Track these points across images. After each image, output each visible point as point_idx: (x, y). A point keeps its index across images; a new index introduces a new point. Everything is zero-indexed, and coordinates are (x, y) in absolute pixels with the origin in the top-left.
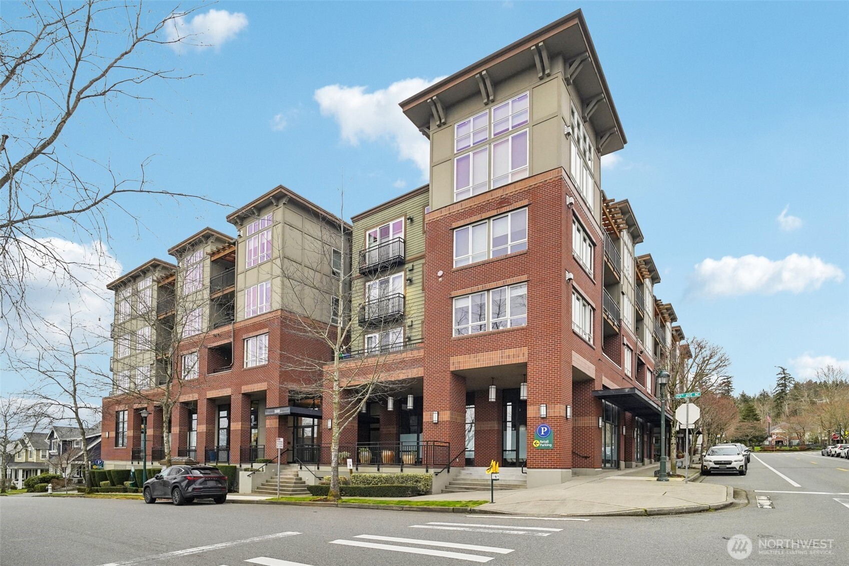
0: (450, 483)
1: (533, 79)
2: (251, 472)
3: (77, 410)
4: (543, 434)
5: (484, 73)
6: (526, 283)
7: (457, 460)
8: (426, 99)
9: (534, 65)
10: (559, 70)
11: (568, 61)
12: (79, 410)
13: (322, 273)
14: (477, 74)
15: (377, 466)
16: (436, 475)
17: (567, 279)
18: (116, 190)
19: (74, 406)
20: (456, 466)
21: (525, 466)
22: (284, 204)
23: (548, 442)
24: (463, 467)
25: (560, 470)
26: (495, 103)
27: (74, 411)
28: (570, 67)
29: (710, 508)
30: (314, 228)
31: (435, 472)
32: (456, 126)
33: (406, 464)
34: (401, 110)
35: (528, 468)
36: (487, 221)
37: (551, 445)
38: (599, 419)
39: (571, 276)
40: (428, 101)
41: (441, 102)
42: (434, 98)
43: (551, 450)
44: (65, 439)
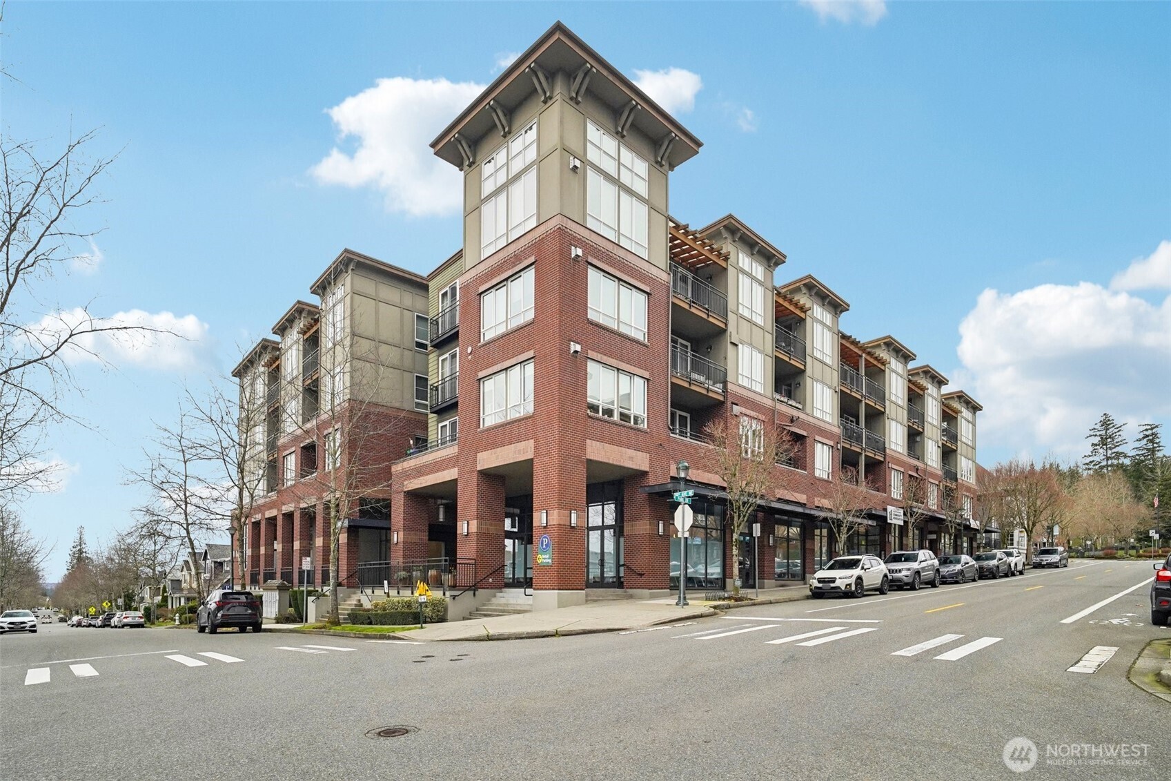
0: (477, 608)
1: (536, 105)
2: (315, 598)
3: (188, 527)
4: (544, 547)
5: (492, 103)
6: (533, 360)
7: (491, 580)
8: (448, 139)
9: (536, 90)
10: (559, 90)
11: (570, 76)
12: (190, 526)
13: (402, 347)
14: (486, 105)
15: (410, 588)
16: (454, 599)
17: (572, 352)
18: (73, 333)
19: (185, 522)
20: (488, 588)
21: (530, 586)
22: (352, 269)
23: (548, 557)
24: (501, 588)
25: (557, 591)
26: (512, 135)
27: (184, 529)
28: (574, 82)
29: (557, 633)
30: (391, 293)
31: (451, 596)
32: (483, 165)
33: (459, 586)
34: (432, 150)
35: (535, 589)
36: (505, 283)
37: (550, 561)
38: (659, 523)
39: (578, 348)
40: (452, 139)
41: (466, 138)
42: (456, 136)
43: (551, 566)
44: (216, 560)
